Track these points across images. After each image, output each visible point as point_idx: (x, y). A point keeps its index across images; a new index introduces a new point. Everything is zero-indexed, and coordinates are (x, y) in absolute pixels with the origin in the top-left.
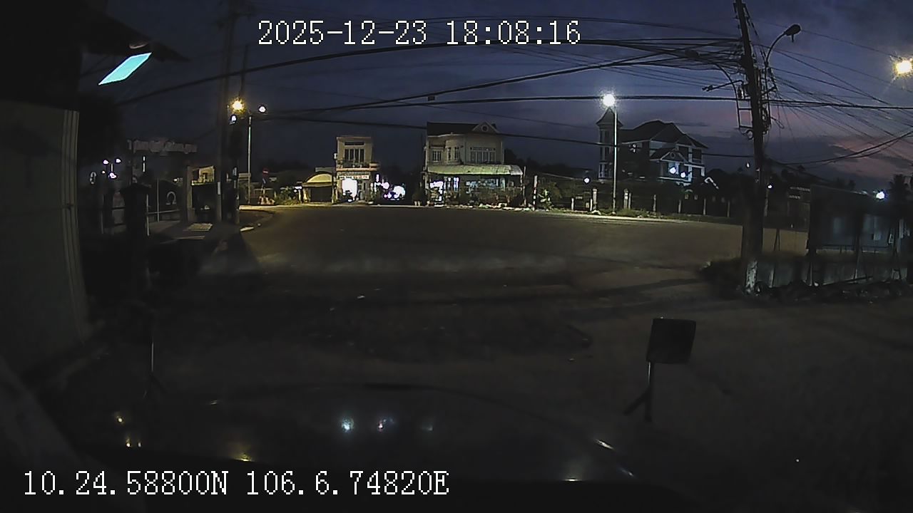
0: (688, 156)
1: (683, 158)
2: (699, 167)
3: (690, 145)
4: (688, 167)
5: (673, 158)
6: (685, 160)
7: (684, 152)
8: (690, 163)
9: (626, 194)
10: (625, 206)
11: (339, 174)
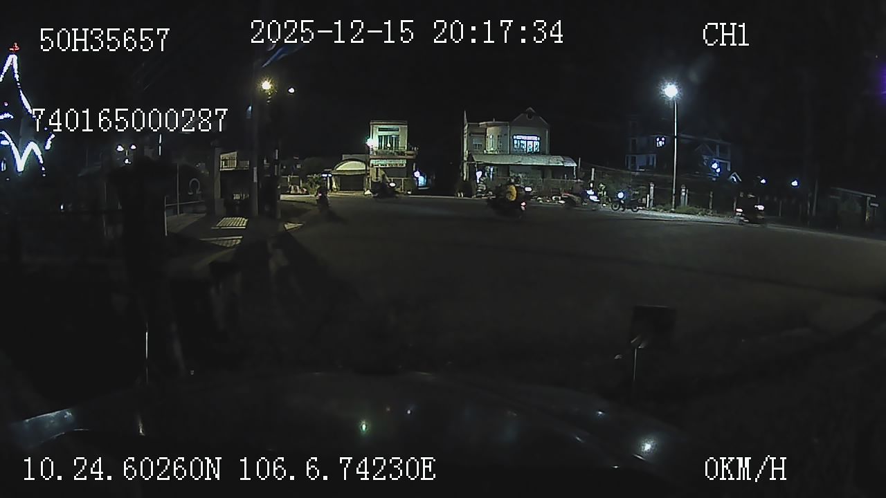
9: (683, 190)
10: (682, 202)
11: (372, 162)
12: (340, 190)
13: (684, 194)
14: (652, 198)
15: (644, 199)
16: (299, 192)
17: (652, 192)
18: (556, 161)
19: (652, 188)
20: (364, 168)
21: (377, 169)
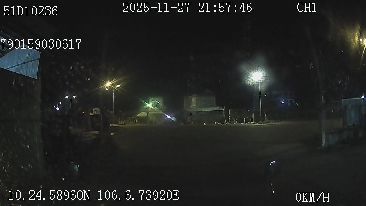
0: (287, 95)
2: (292, 99)
4: (288, 100)
5: (282, 97)
9: (266, 114)
10: (265, 119)
11: (150, 112)
12: (139, 123)
13: (266, 116)
14: (253, 118)
15: (250, 120)
16: (122, 124)
17: (253, 116)
18: (217, 109)
19: (253, 115)
20: (147, 115)
21: (152, 115)
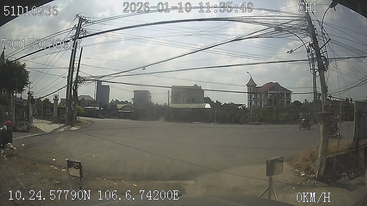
0: (284, 96)
1: (283, 97)
2: (289, 100)
3: (285, 91)
4: (284, 101)
5: (278, 97)
6: (283, 98)
7: (283, 94)
8: (285, 99)
